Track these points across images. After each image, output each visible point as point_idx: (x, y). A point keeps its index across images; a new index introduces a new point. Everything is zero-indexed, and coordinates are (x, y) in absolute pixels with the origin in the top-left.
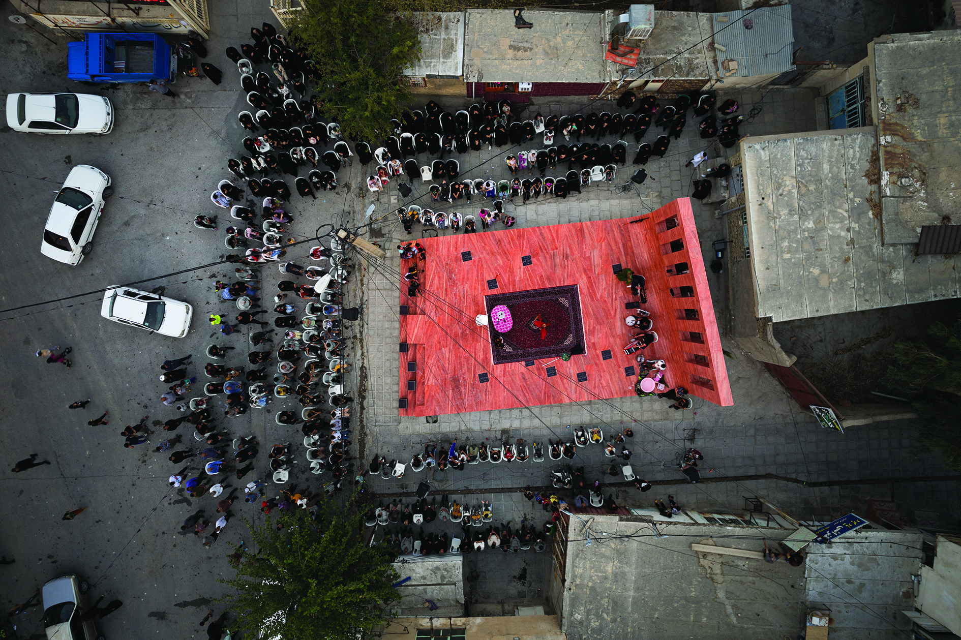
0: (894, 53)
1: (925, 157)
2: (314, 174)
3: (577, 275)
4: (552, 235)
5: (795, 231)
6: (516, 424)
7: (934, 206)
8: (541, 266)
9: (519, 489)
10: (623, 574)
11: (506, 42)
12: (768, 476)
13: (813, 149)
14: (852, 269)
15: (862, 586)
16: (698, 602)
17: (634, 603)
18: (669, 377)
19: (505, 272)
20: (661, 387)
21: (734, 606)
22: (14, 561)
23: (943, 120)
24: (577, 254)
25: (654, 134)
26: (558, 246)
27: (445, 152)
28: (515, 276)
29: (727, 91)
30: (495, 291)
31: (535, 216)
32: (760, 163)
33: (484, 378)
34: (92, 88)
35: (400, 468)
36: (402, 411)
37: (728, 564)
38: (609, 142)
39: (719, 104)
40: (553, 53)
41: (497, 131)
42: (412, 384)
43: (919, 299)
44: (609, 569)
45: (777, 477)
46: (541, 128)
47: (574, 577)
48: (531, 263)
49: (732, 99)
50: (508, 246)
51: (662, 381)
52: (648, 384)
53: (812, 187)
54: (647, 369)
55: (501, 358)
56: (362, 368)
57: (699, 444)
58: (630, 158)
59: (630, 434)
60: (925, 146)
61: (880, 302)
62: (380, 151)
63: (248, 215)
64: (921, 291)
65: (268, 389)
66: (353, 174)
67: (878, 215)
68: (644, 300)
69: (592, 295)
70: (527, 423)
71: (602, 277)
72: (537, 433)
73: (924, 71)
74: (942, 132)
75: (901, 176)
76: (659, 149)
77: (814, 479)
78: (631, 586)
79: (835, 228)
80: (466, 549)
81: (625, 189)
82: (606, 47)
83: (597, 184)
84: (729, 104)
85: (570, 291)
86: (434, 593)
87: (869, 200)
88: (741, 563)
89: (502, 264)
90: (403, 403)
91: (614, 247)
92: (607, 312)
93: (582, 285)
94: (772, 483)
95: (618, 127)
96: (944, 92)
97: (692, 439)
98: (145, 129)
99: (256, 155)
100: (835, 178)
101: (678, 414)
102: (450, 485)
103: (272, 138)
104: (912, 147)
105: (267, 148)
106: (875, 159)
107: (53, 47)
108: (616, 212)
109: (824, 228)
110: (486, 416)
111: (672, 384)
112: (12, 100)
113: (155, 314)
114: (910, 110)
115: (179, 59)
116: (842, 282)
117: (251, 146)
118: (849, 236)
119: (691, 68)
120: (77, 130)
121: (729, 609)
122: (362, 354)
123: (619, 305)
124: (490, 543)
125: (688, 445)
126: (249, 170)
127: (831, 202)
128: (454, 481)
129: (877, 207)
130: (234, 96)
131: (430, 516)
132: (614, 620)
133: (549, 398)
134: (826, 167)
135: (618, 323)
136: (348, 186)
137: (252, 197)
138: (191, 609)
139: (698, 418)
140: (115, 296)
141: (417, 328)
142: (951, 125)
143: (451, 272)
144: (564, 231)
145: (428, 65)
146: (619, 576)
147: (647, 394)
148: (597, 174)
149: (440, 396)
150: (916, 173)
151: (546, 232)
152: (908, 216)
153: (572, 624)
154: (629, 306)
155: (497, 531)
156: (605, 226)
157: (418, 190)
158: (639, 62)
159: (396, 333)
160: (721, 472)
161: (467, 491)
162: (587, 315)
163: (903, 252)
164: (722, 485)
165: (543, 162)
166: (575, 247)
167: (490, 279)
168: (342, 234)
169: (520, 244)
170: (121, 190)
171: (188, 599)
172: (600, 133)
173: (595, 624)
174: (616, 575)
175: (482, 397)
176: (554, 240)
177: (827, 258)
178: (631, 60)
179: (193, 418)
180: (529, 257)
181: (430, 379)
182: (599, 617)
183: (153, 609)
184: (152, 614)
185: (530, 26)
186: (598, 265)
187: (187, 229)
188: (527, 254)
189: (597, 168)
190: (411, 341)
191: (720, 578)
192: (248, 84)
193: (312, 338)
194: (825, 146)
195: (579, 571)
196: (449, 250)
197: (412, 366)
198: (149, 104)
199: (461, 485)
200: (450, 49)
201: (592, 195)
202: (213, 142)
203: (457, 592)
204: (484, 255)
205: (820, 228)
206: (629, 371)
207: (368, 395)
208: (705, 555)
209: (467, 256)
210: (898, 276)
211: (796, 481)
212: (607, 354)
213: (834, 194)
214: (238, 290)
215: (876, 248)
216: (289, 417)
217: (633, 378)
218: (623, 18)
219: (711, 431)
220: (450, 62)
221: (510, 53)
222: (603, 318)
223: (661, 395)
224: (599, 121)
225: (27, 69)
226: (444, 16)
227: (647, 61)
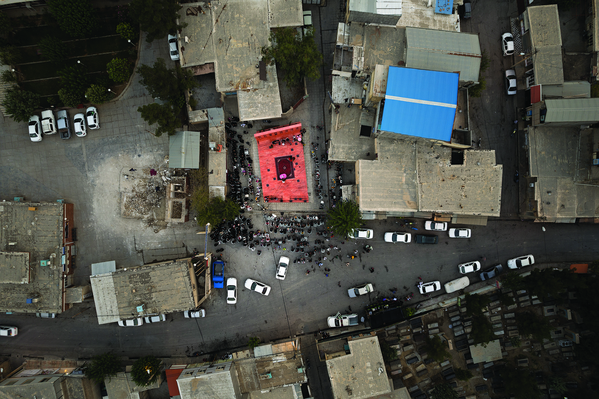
0: (220, 87)
1: (244, 79)
2: (247, 224)
3: (272, 157)
4: (262, 164)
5: (261, 109)
6: (311, 172)
7: (255, 76)
8: (270, 167)
9: (328, 171)
10: (343, 147)
11: (217, 176)
12: (323, 107)
13: (242, 105)
14: (270, 95)
15: (345, 90)
16: (349, 129)
17: (350, 144)
18: (298, 134)
19: (272, 176)
20: (300, 136)
21: (350, 120)
22: (349, 307)
23: (235, 75)
24: (267, 158)
25: (236, 138)
26: (265, 162)
27: (241, 191)
28: (273, 173)
29: (225, 120)
30: (276, 178)
32: (246, 117)
33: (298, 181)
34: (225, 282)
35: (322, 202)
36: (307, 202)
37: (340, 122)
38: (238, 150)
39: (229, 122)
40: (219, 165)
41: (236, 178)
42: (300, 199)
43: (277, 79)
44: (341, 150)
45: (324, 105)
46: (235, 167)
47: (343, 159)
49: (227, 119)
50: (265, 175)
51: (299, 136)
52: (300, 139)
53: (251, 105)
54: (296, 140)
55: (293, 176)
57: (315, 125)
58: (242, 144)
59: (313, 143)
60: (241, 79)
61: (277, 88)
62: (242, 208)
63: (257, 242)
64: (275, 79)
65: (303, 236)
66: (247, 215)
67: (257, 89)
68: (278, 140)
69: (277, 154)
70: (310, 170)
71: (273, 151)
72: (313, 167)
73: (224, 80)
74: (238, 75)
75: (248, 84)
76: (240, 137)
77: (324, 95)
78: (345, 145)
79: (260, 99)
80: (341, 185)
81: (250, 145)
82: (218, 152)
83: (249, 152)
84: (229, 120)
85: (276, 159)
86: (350, 192)
87: (254, 91)
88: (340, 119)
89: (269, 177)
90: (305, 201)
92: (281, 150)
93: (275, 156)
94: (325, 106)
95: (235, 148)
96: (229, 75)
97: (314, 127)
98: (235, 270)
99: (242, 239)
100: (249, 99)
101: (308, 131)
102: (327, 189)
103: (237, 235)
104: (241, 82)
105: (240, 237)
106: (244, 90)
107: (214, 294)
108: (256, 147)
109: (260, 102)
110: (309, 180)
111: (300, 133)
112: (229, 302)
113: (283, 265)
114: (233, 83)
115: (218, 260)
116: (273, 97)
117: (240, 241)
118: (262, 96)
119: (222, 132)
120: (236, 285)
121: (351, 121)
123: (279, 147)
124: (340, 179)
125: (316, 128)
126: (247, 241)
127: (254, 100)
128: (326, 188)
129: (255, 90)
130: (227, 246)
131: (334, 194)
132: (354, 149)
133: (304, 164)
134: (246, 102)
135: (284, 147)
136: (250, 216)
137: (253, 241)
138: (362, 258)
139: (309, 126)
140: (279, 276)
141: (287, 198)
142: (236, 73)
143: (272, 189)
144: (261, 161)
145: (222, 195)
146: (343, 148)
147: (302, 139)
148: (247, 153)
149: (303, 192)
150: (247, 81)
151: (261, 166)
152: (257, 82)
153: (355, 159)
154: (280, 144)
155: (338, 177)
156: (259, 150)
157: (252, 197)
158: (221, 144)
159: (287, 203)
160: (322, 120)
161: (328, 185)
162: (282, 155)
163: (266, 83)
164: (326, 119)
165: (245, 167)
166: (265, 158)
167: (273, 180)
168: (264, 209)
170: (251, 276)
171: (359, 259)
172: (236, 152)
173: (355, 154)
174: (343, 149)
175: (303, 181)
177: (267, 101)
178: (221, 147)
179: (310, 256)
180: (268, 170)
181: (298, 194)
182: (353, 152)
183: (362, 268)
184: (363, 269)
185: (212, 170)
186: (269, 152)
187: (261, 258)
189: (245, 153)
190: (289, 199)
191: (344, 124)
192: (225, 242)
193: (289, 225)
194: (241, 102)
195: (342, 158)
196: (266, 190)
197: (296, 199)
198: (229, 269)
199: (327, 187)
200: (218, 189)
201: (252, 154)
202: (239, 252)
203: (350, 186)
204: (267, 181)
205: (260, 103)
206: (296, 144)
207: (304, 210)
208: (338, 127)
209: (268, 185)
210: (271, 84)
211: (325, 100)
212: (292, 150)
213: (252, 99)
214: (277, 243)
215: (265, 89)
216: (309, 231)
217: (298, 143)
218: (212, 149)
219: (312, 122)
220: (221, 189)
221: (219, 175)
222: (283, 150)
223: (302, 135)
224: (234, 152)
225: (220, 301)
226: (210, 191)
227: (221, 142)
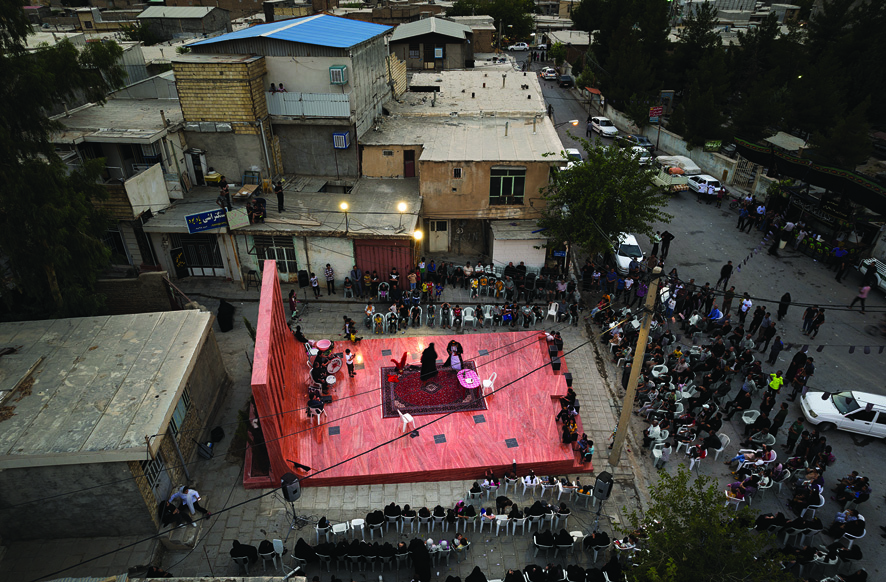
3: (382, 426)
4: (408, 462)
19: (465, 429)
26: (403, 452)
28: (453, 425)
30: (476, 414)
31: (427, 496)
42: (554, 355)
48: (435, 437)
50: (463, 452)
56: (606, 377)
71: (353, 425)
85: (391, 413)
89: (470, 436)
91: (334, 450)
93: (377, 418)
122: (609, 386)
124: (471, 269)
143: (528, 429)
167: (483, 423)
169: (448, 454)
176: (406, 457)
180: (437, 442)
181: (536, 354)
186: (356, 434)
188: (439, 445)
196: (534, 449)
197: (557, 366)
204: (491, 444)
207: (594, 361)
209: (511, 443)
